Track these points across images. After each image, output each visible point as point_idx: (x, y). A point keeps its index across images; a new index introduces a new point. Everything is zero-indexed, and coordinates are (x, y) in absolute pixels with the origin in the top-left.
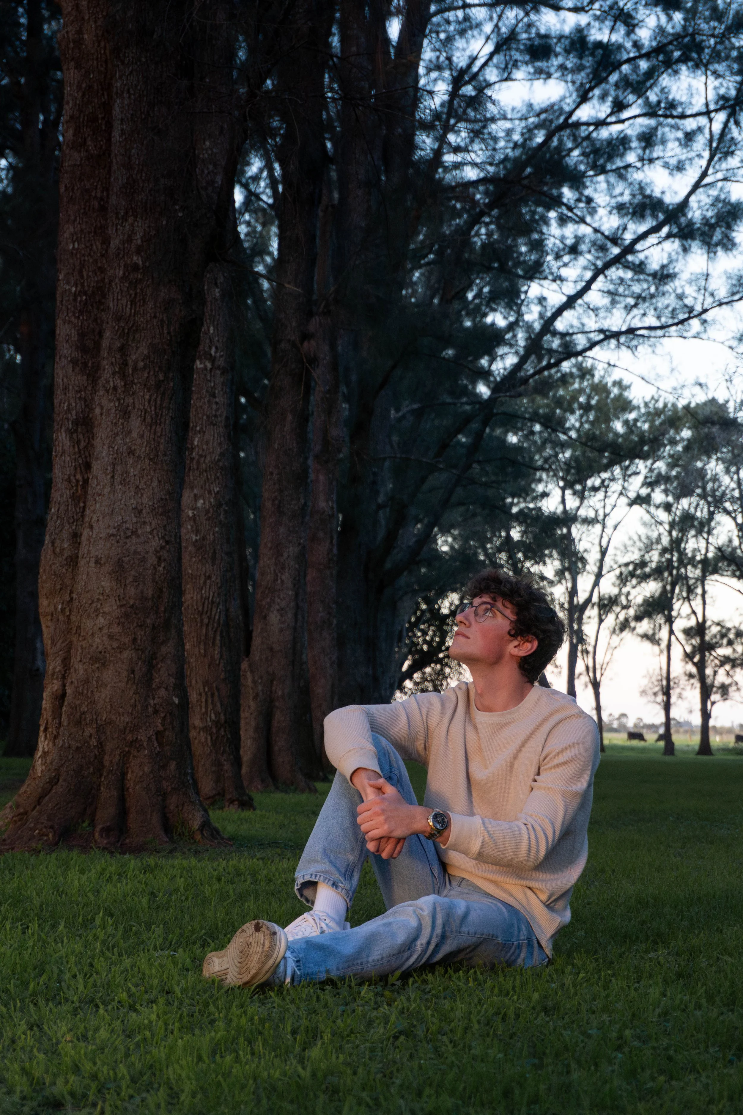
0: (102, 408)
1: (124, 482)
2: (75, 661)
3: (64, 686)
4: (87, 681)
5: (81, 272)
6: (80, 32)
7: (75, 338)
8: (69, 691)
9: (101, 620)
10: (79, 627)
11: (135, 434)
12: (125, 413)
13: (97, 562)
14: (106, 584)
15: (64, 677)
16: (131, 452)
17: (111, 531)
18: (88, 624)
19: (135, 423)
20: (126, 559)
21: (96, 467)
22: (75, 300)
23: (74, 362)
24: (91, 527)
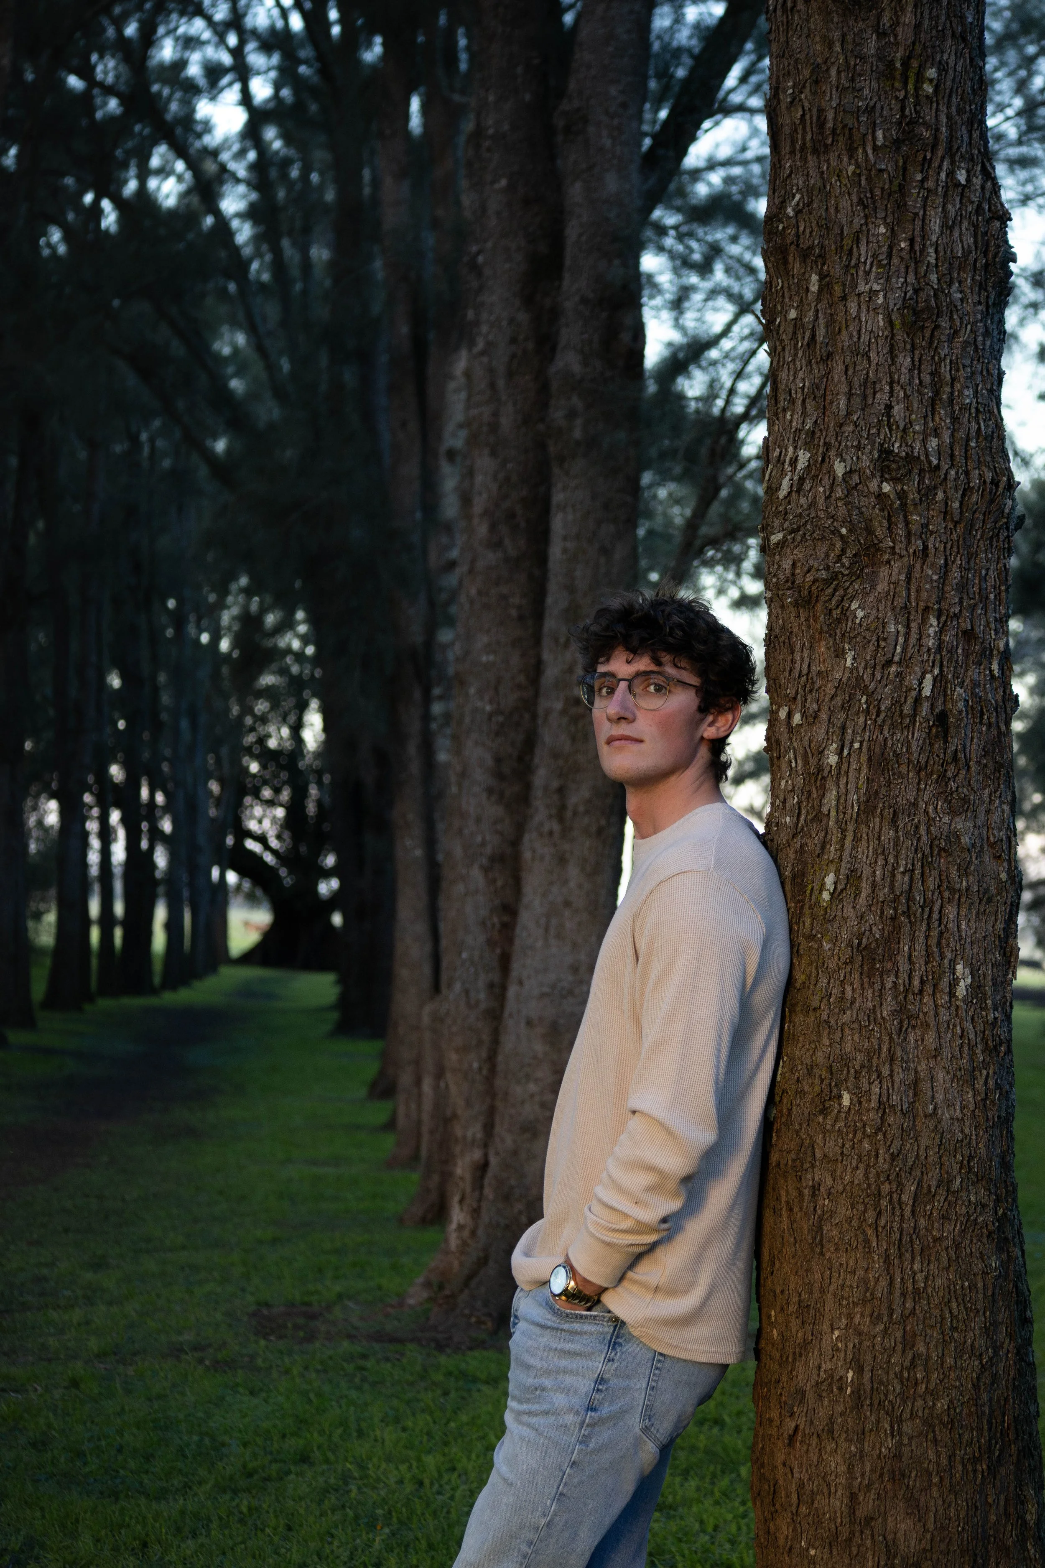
0: (534, 851)
1: (559, 936)
2: (500, 1129)
3: (486, 1155)
4: (515, 1153)
5: (496, 689)
6: (496, 414)
7: (490, 762)
8: (493, 1161)
9: (532, 1087)
10: (506, 1094)
11: (572, 884)
12: (562, 860)
13: (529, 1023)
14: (539, 1048)
15: (486, 1146)
16: (567, 904)
17: (546, 990)
18: (518, 1090)
19: (573, 872)
20: (562, 1021)
21: (526, 918)
22: (490, 719)
23: (490, 791)
24: (521, 983)
